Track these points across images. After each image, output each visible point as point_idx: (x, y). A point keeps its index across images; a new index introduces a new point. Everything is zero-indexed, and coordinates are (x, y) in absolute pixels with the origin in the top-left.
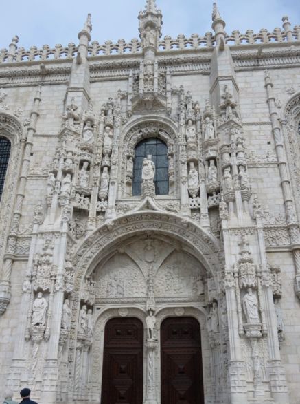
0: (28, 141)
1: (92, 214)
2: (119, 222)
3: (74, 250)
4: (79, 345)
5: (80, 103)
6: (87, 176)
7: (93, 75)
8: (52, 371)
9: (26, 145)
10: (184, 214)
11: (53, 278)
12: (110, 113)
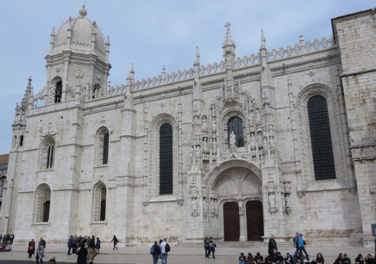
0: (180, 128)
1: (211, 161)
2: (222, 164)
3: (205, 178)
4: (212, 215)
5: (199, 108)
6: (207, 144)
7: (204, 87)
8: (202, 226)
9: (178, 130)
10: (249, 159)
11: (197, 192)
12: (213, 109)
